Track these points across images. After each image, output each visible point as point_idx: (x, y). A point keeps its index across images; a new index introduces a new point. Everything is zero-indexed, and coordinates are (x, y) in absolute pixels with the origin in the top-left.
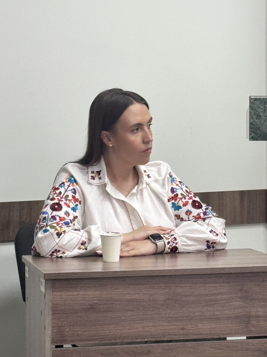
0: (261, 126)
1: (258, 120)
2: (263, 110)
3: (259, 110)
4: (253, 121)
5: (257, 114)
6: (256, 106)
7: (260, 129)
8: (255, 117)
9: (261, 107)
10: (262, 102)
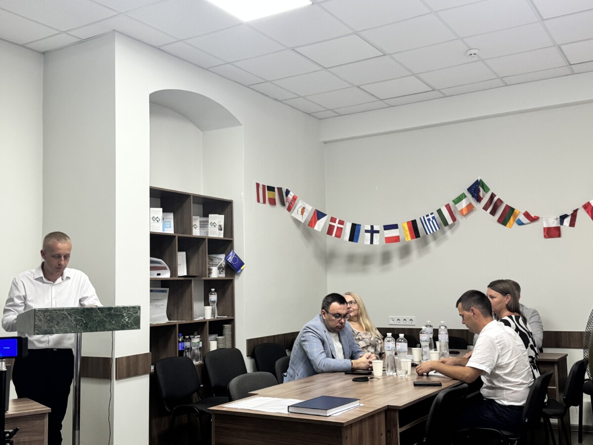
0: (42, 326)
1: (40, 323)
2: (43, 316)
3: (41, 317)
4: (37, 324)
5: (40, 319)
6: (39, 315)
7: (41, 328)
8: (38, 321)
9: (42, 314)
10: (42, 312)
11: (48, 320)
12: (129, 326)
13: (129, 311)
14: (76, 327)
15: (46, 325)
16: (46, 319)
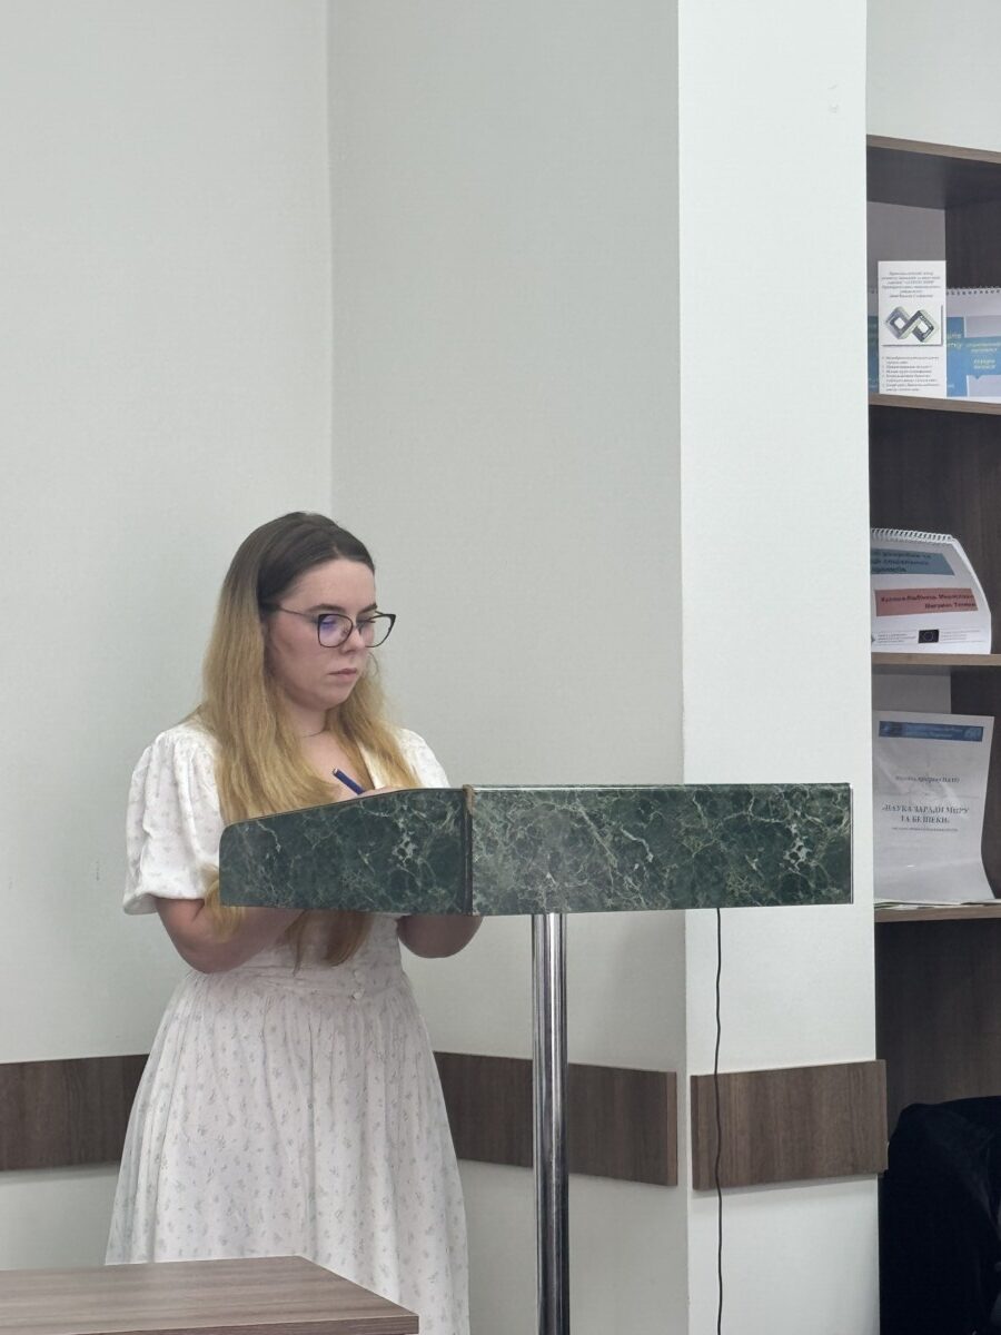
0: (497, 872)
1: (491, 856)
2: (501, 825)
3: (494, 826)
4: (480, 860)
5: (489, 839)
6: (485, 815)
7: (496, 883)
8: (483, 847)
9: (498, 817)
10: (498, 803)
11: (522, 844)
12: (812, 885)
13: (807, 810)
14: (621, 878)
15: (511, 864)
16: (512, 836)
